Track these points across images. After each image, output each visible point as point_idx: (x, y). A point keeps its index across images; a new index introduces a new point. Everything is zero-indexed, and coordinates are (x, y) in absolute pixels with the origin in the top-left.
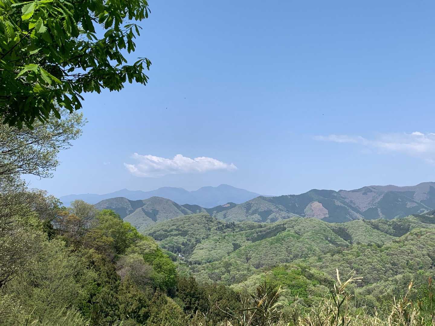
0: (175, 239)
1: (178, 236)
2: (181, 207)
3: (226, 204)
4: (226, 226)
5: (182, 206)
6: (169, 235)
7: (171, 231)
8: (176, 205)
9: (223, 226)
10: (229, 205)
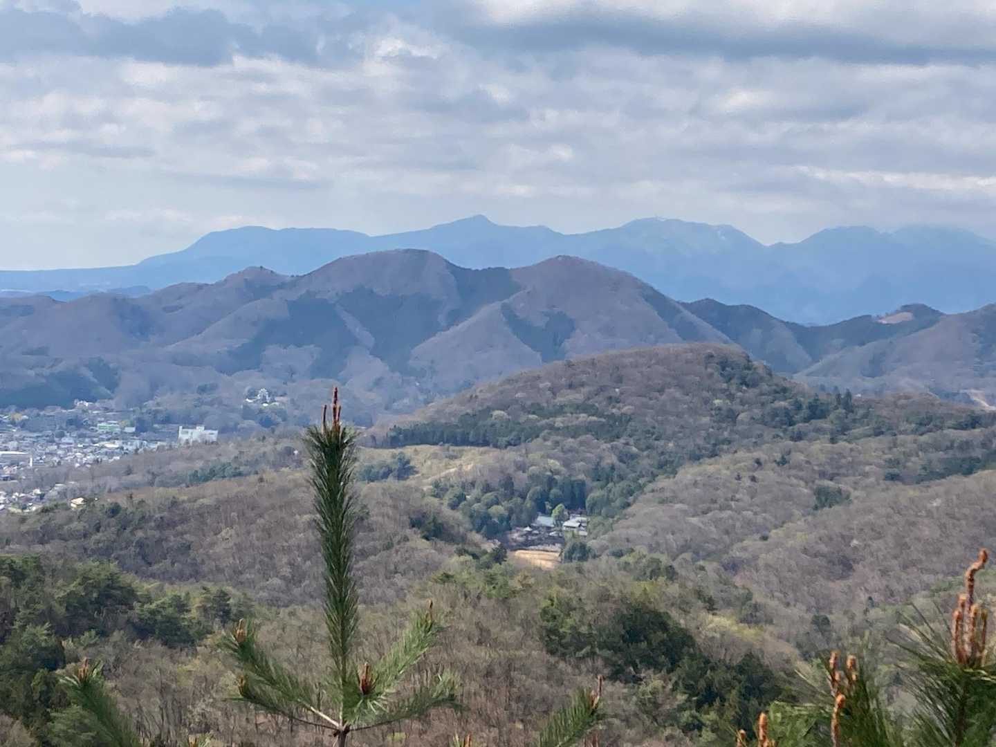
0: (567, 447)
1: (583, 438)
2: (679, 311)
3: (897, 312)
4: (811, 407)
5: (684, 305)
6: (542, 428)
7: (560, 410)
8: (656, 300)
9: (799, 407)
10: (908, 316)
